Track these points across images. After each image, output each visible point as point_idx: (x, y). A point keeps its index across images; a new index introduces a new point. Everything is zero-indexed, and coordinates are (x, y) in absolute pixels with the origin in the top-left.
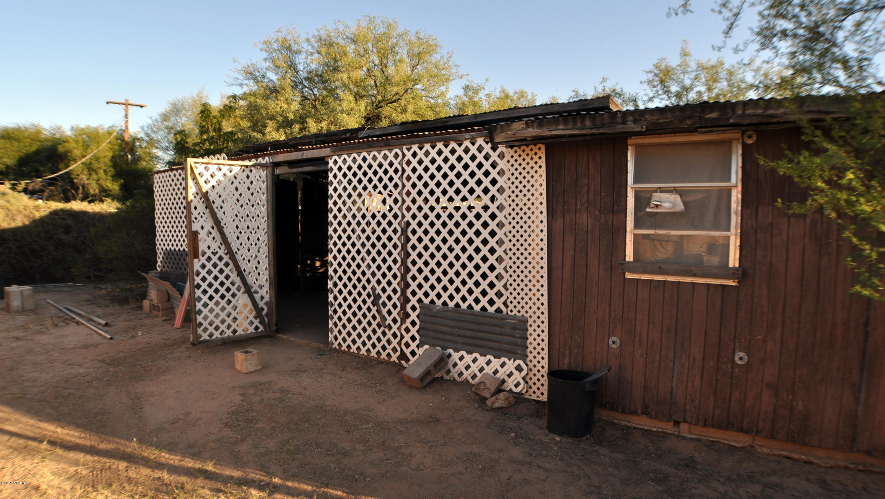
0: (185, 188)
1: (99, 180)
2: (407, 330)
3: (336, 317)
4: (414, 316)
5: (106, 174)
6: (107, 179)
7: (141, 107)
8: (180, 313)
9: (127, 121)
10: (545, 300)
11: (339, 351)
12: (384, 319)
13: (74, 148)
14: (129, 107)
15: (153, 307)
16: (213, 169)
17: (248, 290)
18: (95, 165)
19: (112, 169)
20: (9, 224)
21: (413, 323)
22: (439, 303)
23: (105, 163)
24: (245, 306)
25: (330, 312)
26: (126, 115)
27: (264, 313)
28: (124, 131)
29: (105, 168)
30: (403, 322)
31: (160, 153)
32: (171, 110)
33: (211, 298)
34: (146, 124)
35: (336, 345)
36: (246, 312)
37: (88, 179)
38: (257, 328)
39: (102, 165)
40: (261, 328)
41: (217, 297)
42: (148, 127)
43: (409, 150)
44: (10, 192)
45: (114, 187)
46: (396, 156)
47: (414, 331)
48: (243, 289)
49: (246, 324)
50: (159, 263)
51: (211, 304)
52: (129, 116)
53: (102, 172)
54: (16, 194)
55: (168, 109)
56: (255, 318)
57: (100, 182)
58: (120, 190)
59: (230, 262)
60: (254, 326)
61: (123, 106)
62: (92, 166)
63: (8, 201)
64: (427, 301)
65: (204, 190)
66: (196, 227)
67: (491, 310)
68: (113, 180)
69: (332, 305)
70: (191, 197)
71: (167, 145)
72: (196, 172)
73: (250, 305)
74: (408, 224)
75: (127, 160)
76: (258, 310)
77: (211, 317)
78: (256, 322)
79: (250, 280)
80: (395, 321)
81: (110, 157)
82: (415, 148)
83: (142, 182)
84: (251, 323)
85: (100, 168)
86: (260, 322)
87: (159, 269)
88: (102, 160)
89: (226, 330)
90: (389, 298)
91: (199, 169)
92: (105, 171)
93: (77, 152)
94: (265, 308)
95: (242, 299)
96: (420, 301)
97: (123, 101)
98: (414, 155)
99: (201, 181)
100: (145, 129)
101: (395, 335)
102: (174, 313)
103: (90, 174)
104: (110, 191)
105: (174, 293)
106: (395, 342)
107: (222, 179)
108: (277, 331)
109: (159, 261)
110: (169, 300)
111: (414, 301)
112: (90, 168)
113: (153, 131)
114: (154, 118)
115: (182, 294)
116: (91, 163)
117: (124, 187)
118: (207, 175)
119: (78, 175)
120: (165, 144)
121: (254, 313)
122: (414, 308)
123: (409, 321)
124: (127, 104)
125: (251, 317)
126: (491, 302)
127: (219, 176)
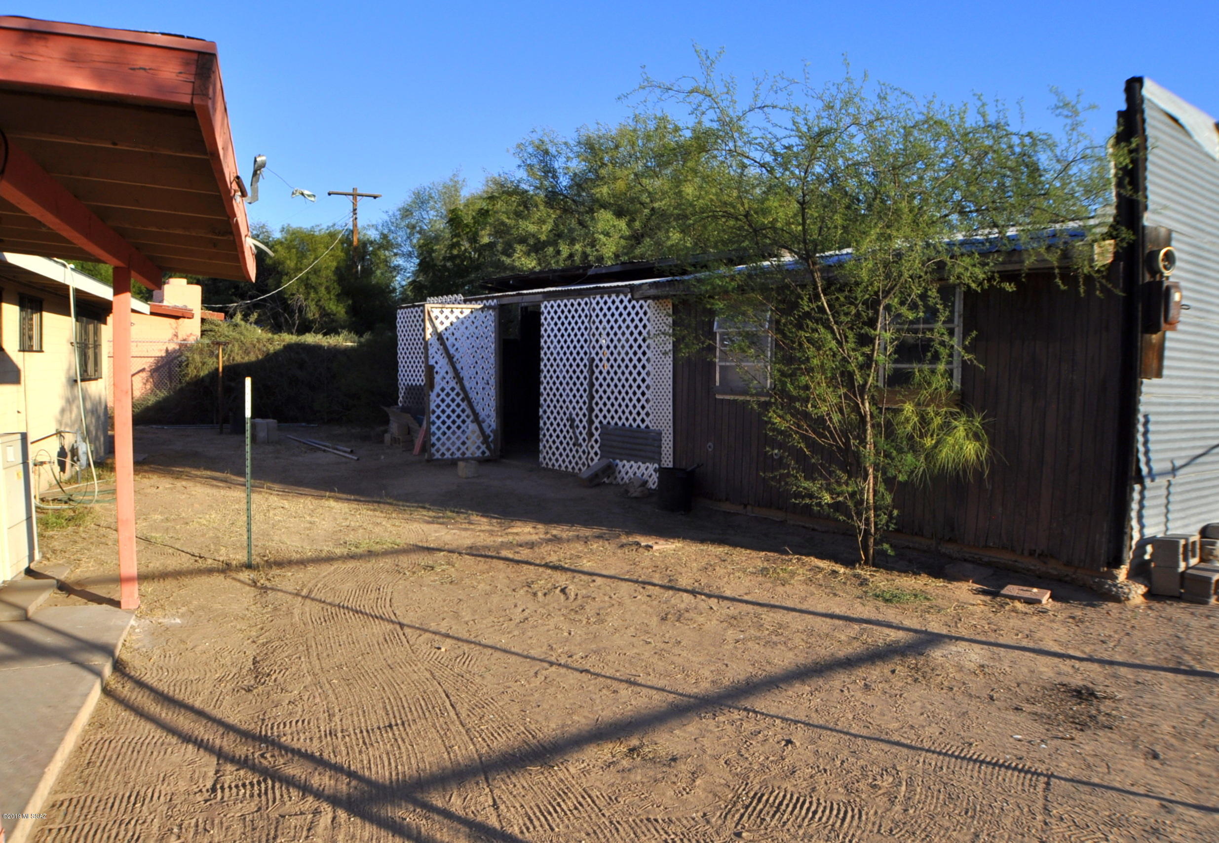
0: (424, 330)
1: (320, 300)
2: (592, 447)
3: (545, 440)
4: (596, 435)
5: (329, 293)
6: (330, 299)
7: (375, 197)
8: (418, 442)
9: (356, 219)
10: (671, 417)
11: (546, 469)
12: (577, 439)
13: (286, 258)
14: (358, 198)
15: (395, 440)
16: (447, 312)
17: (477, 419)
18: (314, 280)
19: (336, 286)
20: (243, 358)
21: (596, 441)
22: (612, 423)
23: (327, 277)
24: (473, 432)
25: (541, 436)
26: (355, 210)
27: (490, 439)
28: (352, 232)
29: (328, 284)
30: (590, 440)
31: (399, 261)
32: (414, 202)
33: (449, 428)
34: (380, 221)
35: (544, 465)
36: (473, 437)
37: (305, 300)
38: (483, 453)
39: (324, 280)
40: (487, 453)
41: (454, 427)
42: (383, 225)
43: (594, 299)
44: (243, 323)
45: (339, 310)
46: (586, 304)
47: (596, 447)
48: (472, 418)
49: (473, 448)
50: (401, 398)
51: (449, 433)
52: (357, 211)
53: (323, 290)
54: (248, 326)
55: (410, 200)
56: (483, 443)
57: (321, 303)
58: (346, 313)
59: (461, 392)
60: (481, 451)
61: (351, 197)
62: (309, 282)
63: (241, 333)
64: (605, 422)
65: (439, 331)
66: (432, 362)
67: (643, 426)
68: (338, 301)
69: (543, 429)
70: (428, 336)
71: (410, 249)
72: (433, 315)
73: (478, 432)
74: (593, 359)
75: (357, 271)
76: (485, 438)
77: (448, 444)
78: (483, 447)
79: (478, 408)
80: (584, 440)
81: (333, 269)
82: (598, 298)
83: (377, 303)
84: (478, 448)
85: (321, 284)
86: (487, 448)
87: (400, 405)
88: (324, 273)
89: (456, 452)
90: (581, 421)
91: (435, 313)
92: (327, 288)
93: (291, 264)
94: (492, 435)
95: (473, 427)
96: (601, 422)
97: (351, 191)
98: (598, 303)
99: (437, 323)
100: (380, 227)
101: (584, 452)
102: (413, 445)
103: (309, 293)
104: (334, 315)
105: (414, 425)
106: (584, 457)
107: (455, 320)
108: (502, 457)
109: (401, 396)
110: (409, 433)
111: (597, 423)
112: (307, 285)
113: (390, 230)
114: (391, 213)
115: (420, 425)
116: (308, 279)
117: (353, 311)
118: (442, 318)
119: (293, 295)
120: (407, 248)
121: (481, 439)
122: (597, 429)
123: (593, 439)
124: (355, 195)
125: (479, 442)
126: (643, 421)
127: (452, 318)
